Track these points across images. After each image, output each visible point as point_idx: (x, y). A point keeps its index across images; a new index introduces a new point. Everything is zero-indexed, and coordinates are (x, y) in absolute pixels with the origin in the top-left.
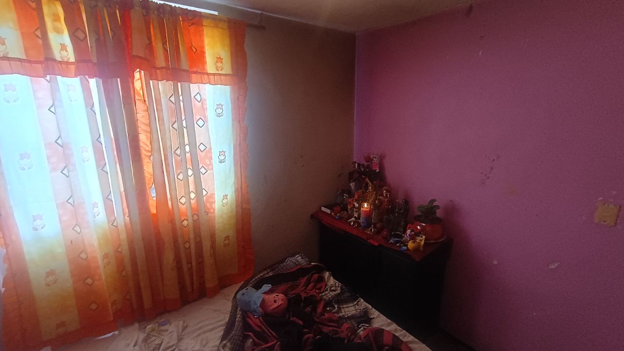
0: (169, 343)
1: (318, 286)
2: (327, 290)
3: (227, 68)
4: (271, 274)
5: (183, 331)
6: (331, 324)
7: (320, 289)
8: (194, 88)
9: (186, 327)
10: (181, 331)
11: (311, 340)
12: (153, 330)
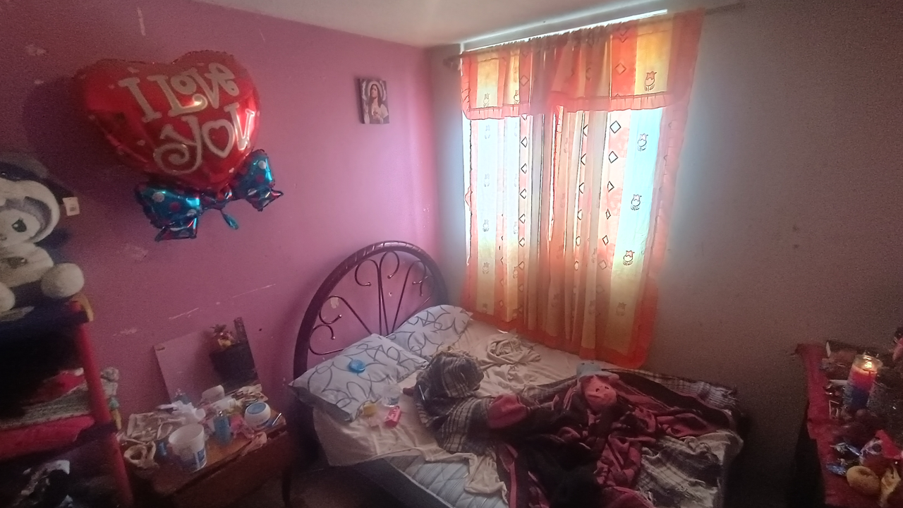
0: (511, 356)
1: (677, 427)
2: (683, 440)
3: (660, 84)
4: (657, 381)
5: (532, 361)
6: (619, 456)
7: (678, 431)
8: (614, 116)
9: (538, 361)
10: (531, 358)
11: (569, 435)
12: (514, 343)
